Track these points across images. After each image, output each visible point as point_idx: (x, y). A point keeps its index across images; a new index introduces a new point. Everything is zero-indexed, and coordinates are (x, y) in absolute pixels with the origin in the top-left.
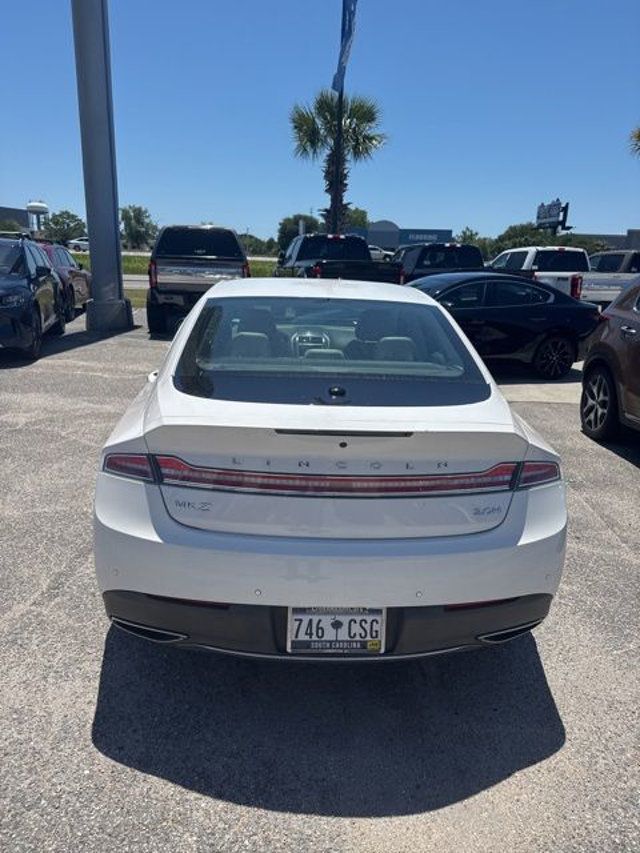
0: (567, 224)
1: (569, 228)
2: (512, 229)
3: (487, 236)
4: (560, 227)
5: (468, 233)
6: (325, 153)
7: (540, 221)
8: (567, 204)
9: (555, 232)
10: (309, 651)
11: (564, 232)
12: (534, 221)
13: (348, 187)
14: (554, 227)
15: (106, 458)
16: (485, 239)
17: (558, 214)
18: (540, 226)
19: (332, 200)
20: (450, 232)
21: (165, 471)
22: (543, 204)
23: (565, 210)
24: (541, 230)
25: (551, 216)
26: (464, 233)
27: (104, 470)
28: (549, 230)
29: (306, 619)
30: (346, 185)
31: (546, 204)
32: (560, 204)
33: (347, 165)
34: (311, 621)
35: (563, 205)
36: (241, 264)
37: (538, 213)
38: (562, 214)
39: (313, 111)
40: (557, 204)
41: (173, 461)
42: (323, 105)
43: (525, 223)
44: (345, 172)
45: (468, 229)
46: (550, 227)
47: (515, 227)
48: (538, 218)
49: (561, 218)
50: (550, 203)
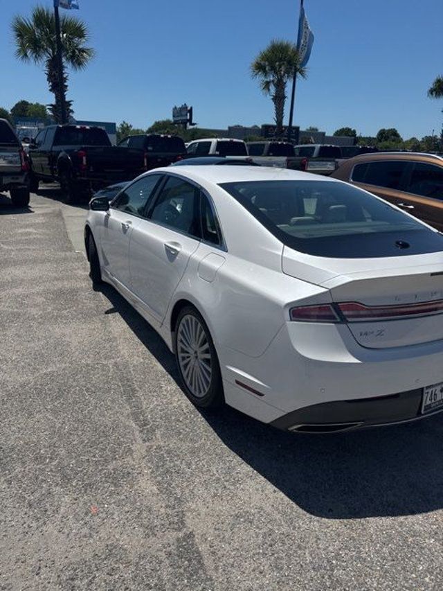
0: (193, 122)
1: (194, 124)
2: (157, 124)
3: (140, 128)
4: (188, 124)
5: (125, 126)
6: (45, 58)
7: (176, 119)
8: (191, 108)
9: (186, 127)
10: (431, 410)
11: (191, 127)
12: (171, 119)
13: (68, 88)
14: (185, 123)
15: (290, 311)
16: (138, 130)
17: (187, 115)
18: (176, 122)
19: (56, 97)
20: (115, 124)
21: (345, 313)
22: (176, 108)
23: (190, 111)
24: (176, 125)
25: (182, 115)
26: (122, 125)
27: (291, 320)
28: (181, 125)
29: (430, 391)
30: (67, 86)
31: (178, 107)
32: (187, 108)
33: (65, 70)
34: (432, 391)
35: (189, 108)
36: (17, 149)
37: (173, 112)
38: (188, 114)
39: (32, 23)
40: (185, 107)
41: (354, 306)
42: (40, 18)
43: (165, 120)
44: (65, 76)
45: (124, 122)
46: (181, 123)
47: (159, 122)
48: (174, 116)
49: (188, 117)
50: (180, 106)
